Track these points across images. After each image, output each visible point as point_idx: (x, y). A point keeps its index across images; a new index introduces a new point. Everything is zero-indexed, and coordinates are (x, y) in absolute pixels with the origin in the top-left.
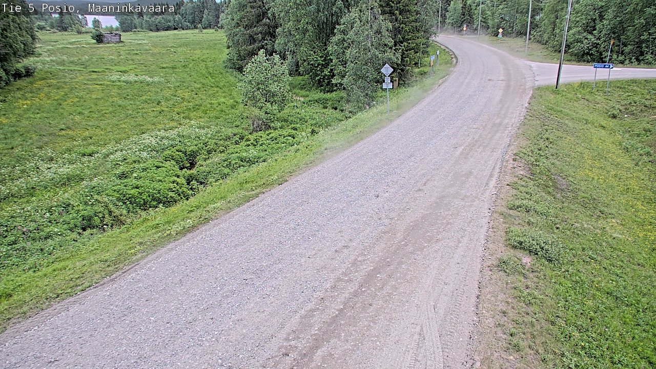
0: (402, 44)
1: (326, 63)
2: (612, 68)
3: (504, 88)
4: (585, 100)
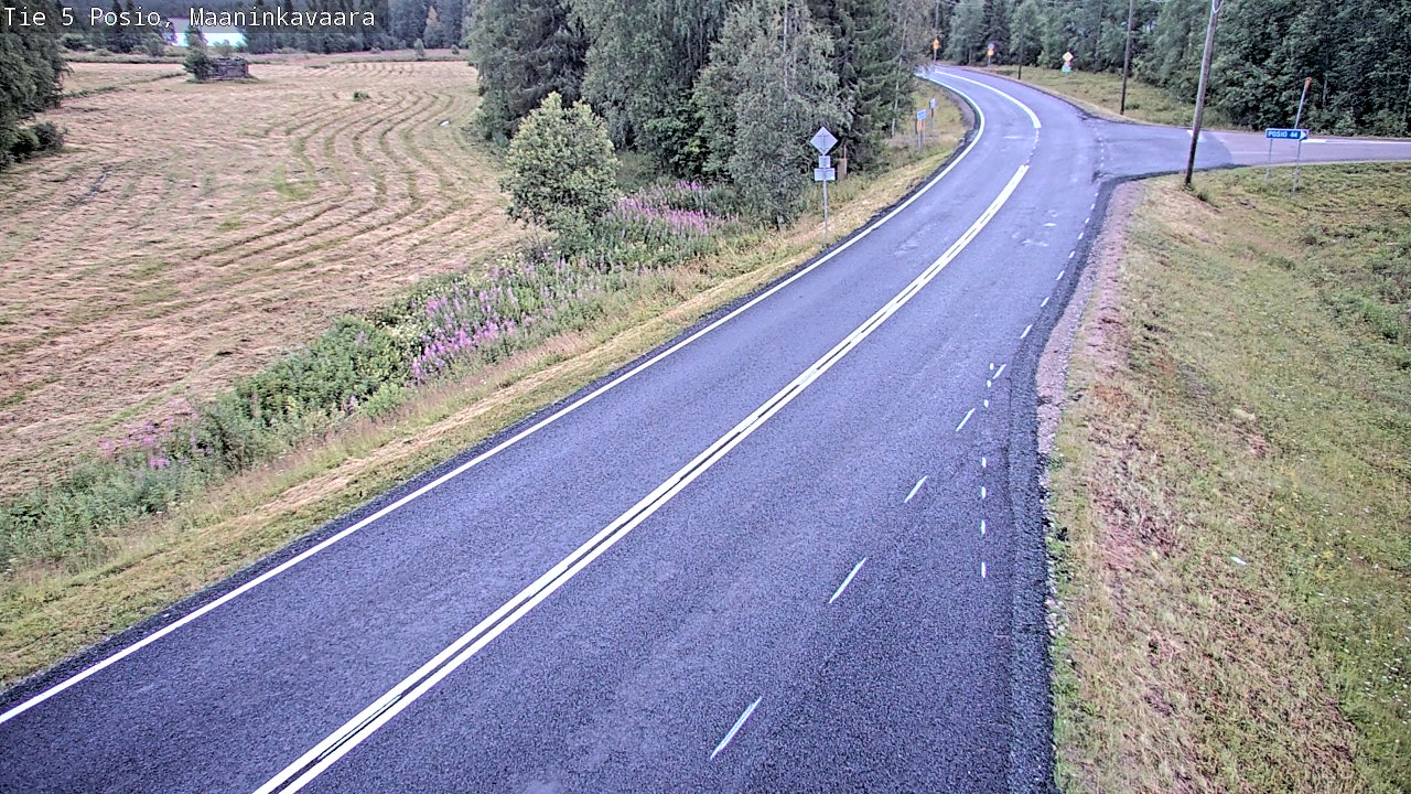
0: (856, 83)
1: (691, 126)
2: (1305, 138)
3: (1075, 180)
4: (1248, 207)
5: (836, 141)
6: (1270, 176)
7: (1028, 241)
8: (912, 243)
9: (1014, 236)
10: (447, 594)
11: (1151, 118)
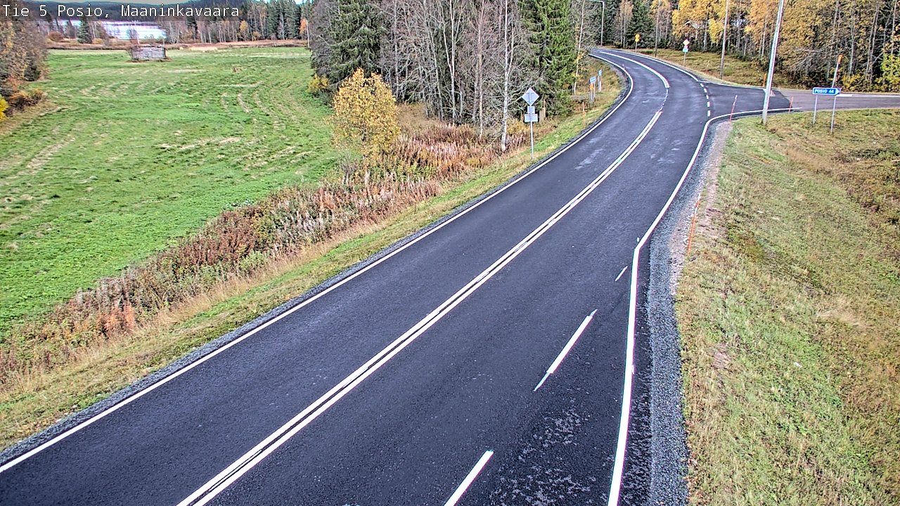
0: (551, 60)
2: (839, 94)
3: (691, 121)
4: (802, 137)
5: (538, 97)
6: (817, 118)
7: (661, 159)
8: (587, 161)
9: (652, 157)
10: (291, 386)
11: (739, 81)
